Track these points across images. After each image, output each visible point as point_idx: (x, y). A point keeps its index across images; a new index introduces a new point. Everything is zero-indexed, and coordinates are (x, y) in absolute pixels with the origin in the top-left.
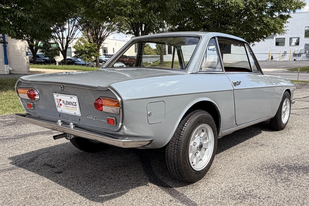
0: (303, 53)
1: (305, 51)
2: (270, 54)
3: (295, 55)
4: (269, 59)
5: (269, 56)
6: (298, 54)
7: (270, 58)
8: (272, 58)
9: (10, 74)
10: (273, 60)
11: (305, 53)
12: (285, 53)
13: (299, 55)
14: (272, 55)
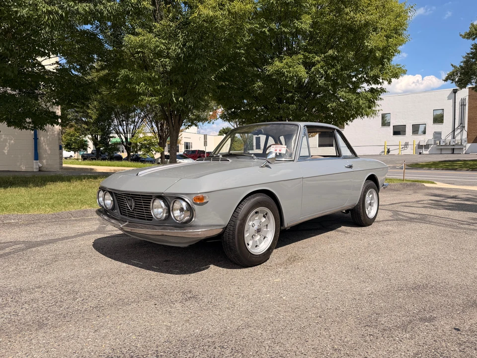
0: (431, 144)
1: (435, 141)
2: (386, 146)
3: (420, 147)
4: (384, 152)
5: (385, 149)
6: (425, 145)
7: (386, 150)
8: (388, 152)
9: (40, 171)
10: (390, 154)
11: (435, 144)
12: (406, 145)
13: (427, 147)
14: (389, 147)
